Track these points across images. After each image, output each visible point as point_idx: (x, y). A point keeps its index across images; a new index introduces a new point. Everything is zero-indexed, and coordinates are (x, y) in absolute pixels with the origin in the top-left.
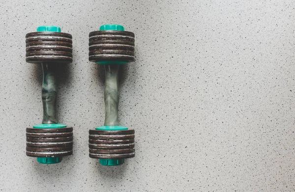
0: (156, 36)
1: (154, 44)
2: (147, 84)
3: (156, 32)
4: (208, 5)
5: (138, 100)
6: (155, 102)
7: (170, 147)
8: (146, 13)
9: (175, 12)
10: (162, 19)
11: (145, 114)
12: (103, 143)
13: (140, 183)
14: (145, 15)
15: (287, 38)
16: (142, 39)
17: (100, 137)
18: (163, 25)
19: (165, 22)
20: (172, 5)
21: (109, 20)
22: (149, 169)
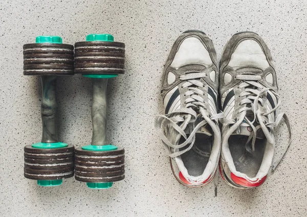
0: (146, 42)
1: (143, 51)
2: (136, 96)
3: (146, 38)
4: (204, 7)
5: (126, 113)
6: (145, 115)
7: (161, 164)
8: (134, 16)
9: (167, 15)
10: (153, 23)
11: (134, 129)
12: (94, 165)
13: (128, 204)
14: (133, 19)
15: (293, 44)
16: (130, 45)
17: (91, 158)
18: (153, 30)
19: (155, 27)
20: (163, 7)
21: (94, 25)
22: (137, 189)
